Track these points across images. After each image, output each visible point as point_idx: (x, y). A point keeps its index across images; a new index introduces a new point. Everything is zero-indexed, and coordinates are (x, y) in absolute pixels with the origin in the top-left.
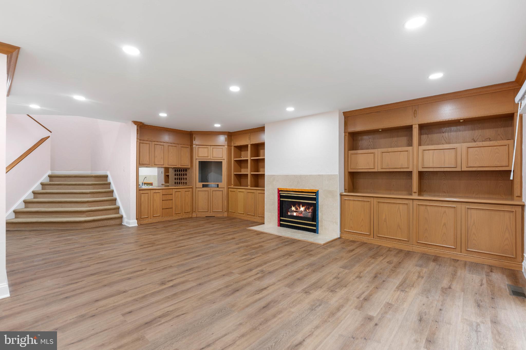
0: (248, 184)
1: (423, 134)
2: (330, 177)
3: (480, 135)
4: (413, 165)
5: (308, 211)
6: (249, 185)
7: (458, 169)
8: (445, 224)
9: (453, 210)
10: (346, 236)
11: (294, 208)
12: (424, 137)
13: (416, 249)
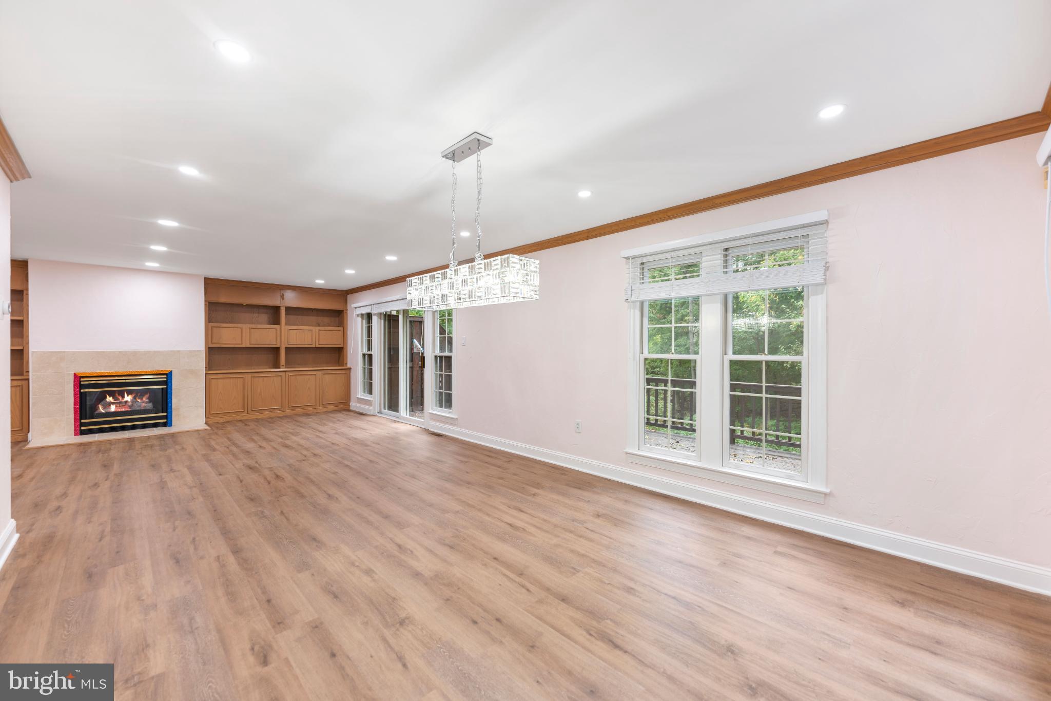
2: (191, 354)
4: (280, 342)
7: (314, 346)
8: (309, 388)
10: (213, 420)
11: (111, 398)
13: (288, 412)
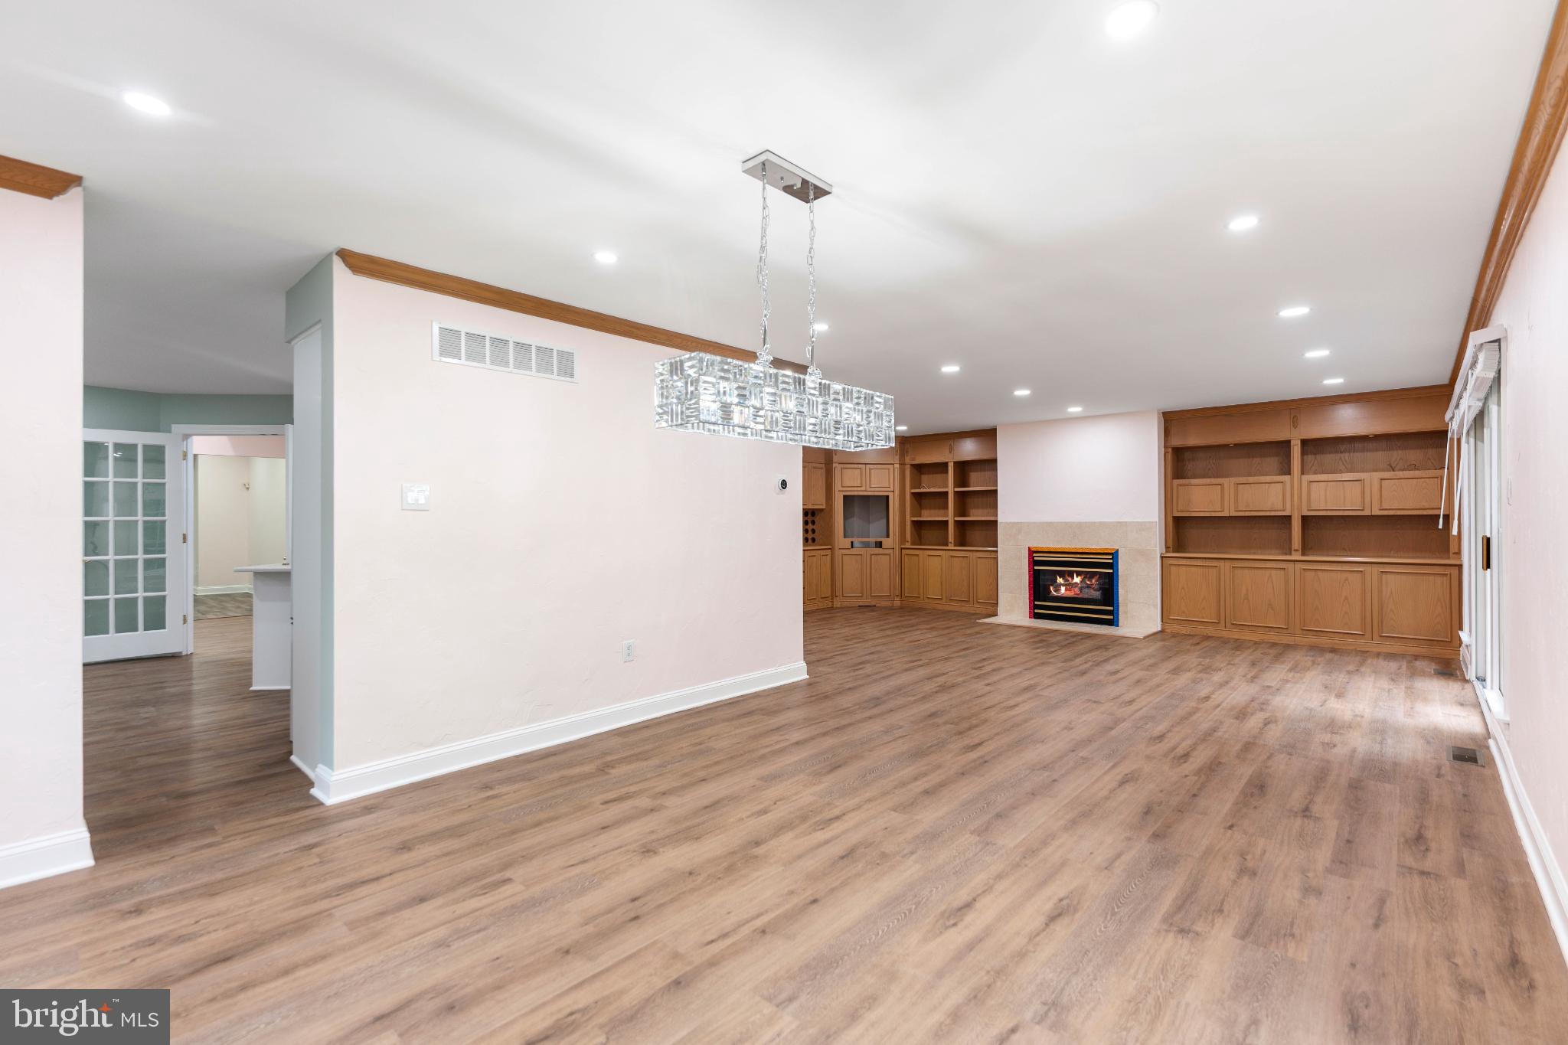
0: (950, 541)
1: (1307, 454)
2: (1142, 527)
3: (1401, 459)
4: (1292, 505)
6: (951, 543)
7: (1367, 513)
8: (1346, 598)
9: (1359, 576)
10: (1173, 628)
11: (1062, 579)
12: (1309, 458)
13: (1299, 639)
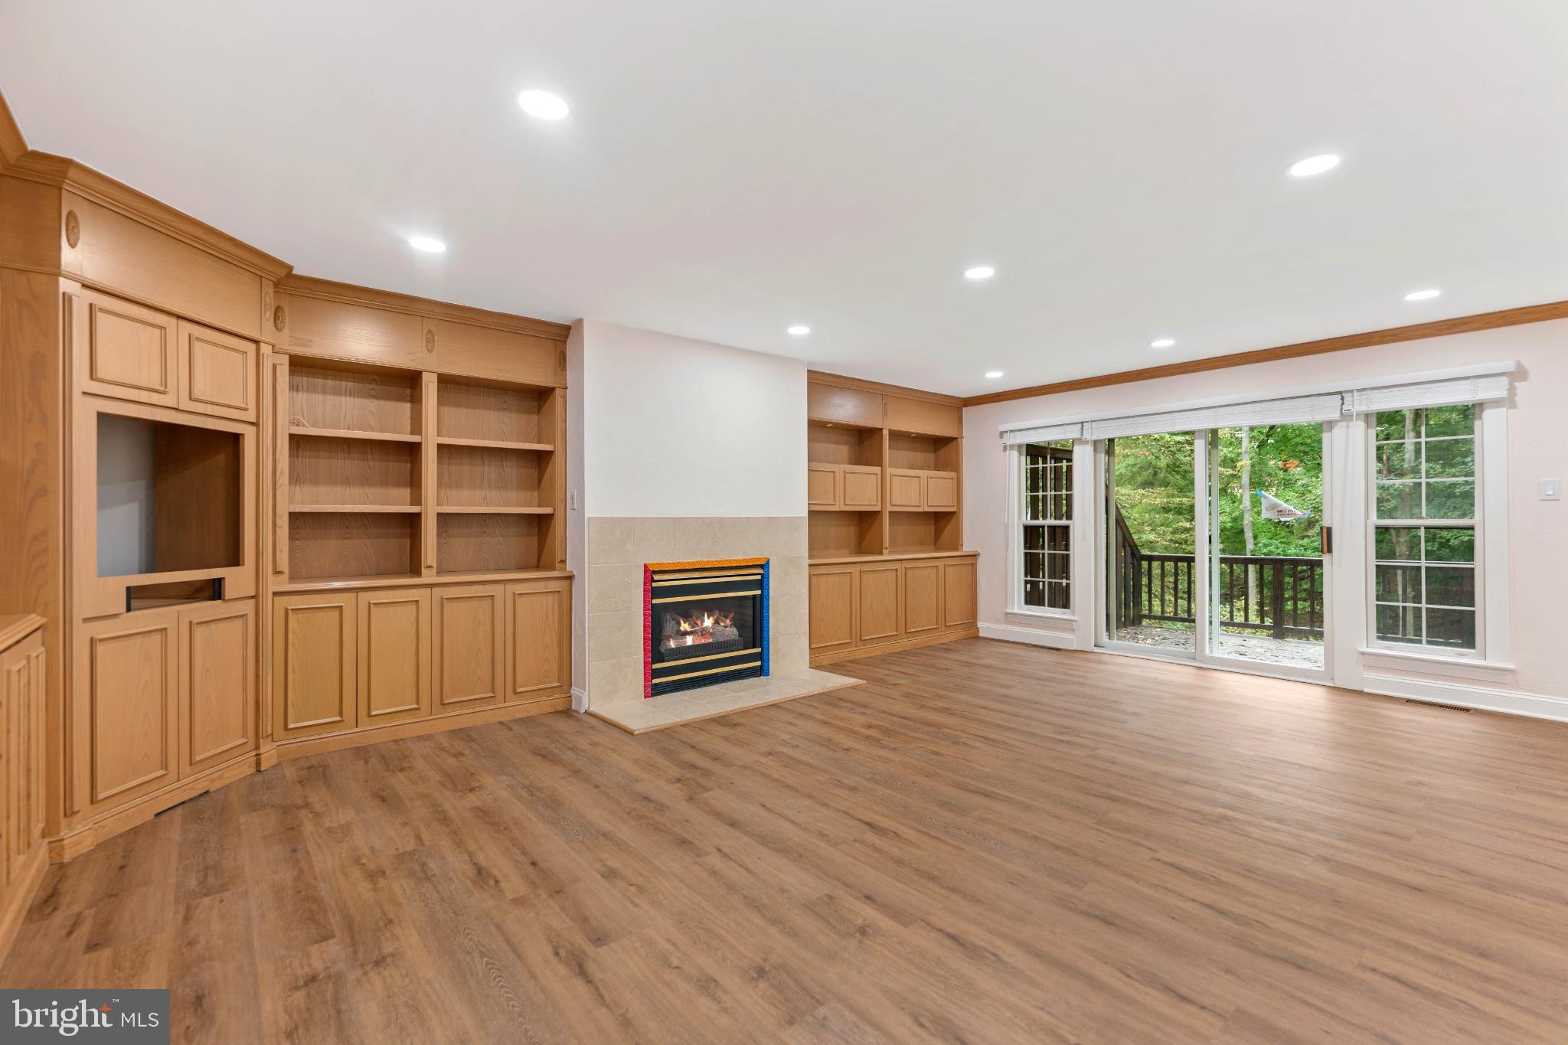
0: (426, 562)
4: (882, 500)
5: (722, 624)
6: (429, 567)
7: (921, 509)
11: (687, 622)
13: (905, 644)
